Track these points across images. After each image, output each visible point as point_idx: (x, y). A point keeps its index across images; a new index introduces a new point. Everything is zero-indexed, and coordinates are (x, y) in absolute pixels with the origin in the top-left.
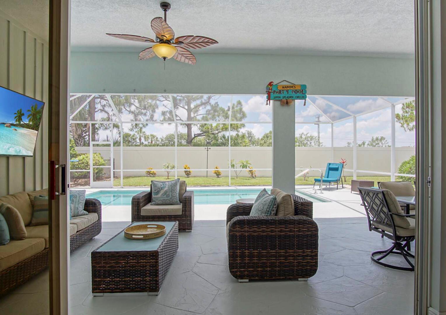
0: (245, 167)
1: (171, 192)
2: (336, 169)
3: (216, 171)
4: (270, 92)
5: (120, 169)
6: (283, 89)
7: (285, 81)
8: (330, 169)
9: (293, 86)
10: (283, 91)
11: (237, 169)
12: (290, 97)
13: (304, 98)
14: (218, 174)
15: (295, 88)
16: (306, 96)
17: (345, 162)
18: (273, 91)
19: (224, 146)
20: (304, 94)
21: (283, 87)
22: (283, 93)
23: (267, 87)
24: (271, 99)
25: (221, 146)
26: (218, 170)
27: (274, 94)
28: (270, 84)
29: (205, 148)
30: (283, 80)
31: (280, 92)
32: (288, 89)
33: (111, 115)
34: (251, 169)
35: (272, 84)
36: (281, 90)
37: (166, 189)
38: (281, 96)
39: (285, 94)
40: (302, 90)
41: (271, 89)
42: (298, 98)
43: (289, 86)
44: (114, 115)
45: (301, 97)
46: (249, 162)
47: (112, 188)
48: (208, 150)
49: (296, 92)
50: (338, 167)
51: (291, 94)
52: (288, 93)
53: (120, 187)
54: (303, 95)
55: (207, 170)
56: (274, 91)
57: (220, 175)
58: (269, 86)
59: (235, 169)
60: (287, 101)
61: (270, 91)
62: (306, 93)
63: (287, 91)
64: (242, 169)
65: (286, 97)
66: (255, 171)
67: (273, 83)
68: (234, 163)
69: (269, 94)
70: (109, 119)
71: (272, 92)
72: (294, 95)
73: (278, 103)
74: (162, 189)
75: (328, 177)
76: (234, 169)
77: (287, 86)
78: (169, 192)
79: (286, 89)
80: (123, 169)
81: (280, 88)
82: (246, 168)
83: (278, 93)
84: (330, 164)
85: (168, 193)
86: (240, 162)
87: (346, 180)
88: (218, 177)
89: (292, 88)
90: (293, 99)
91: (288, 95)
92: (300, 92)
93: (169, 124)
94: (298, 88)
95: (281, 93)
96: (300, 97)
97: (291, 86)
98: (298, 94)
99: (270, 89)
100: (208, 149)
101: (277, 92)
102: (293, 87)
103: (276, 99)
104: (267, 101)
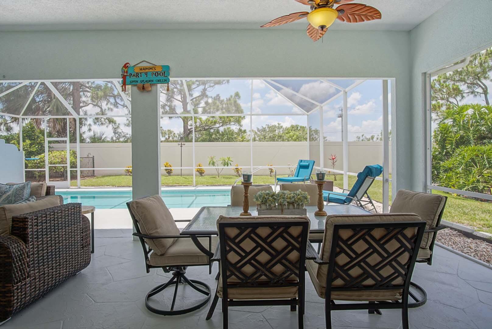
0: (226, 165)
1: (15, 196)
2: (306, 167)
3: (199, 169)
4: (126, 76)
5: (76, 167)
6: (141, 71)
7: (145, 61)
8: (302, 167)
9: (154, 67)
10: (141, 73)
11: (219, 167)
12: (149, 81)
13: (166, 81)
14: (201, 173)
15: (155, 69)
16: (169, 79)
17: (335, 158)
18: (128, 74)
19: (217, 141)
20: (166, 76)
21: (141, 69)
22: (141, 76)
23: (122, 69)
24: (126, 84)
25: (213, 142)
26: (200, 168)
27: (130, 77)
28: (126, 66)
29: (179, 145)
30: (142, 60)
31: (137, 75)
32: (147, 71)
33: (105, 110)
34: (237, 167)
35: (128, 66)
36: (139, 73)
37: (8, 194)
38: (139, 79)
39: (144, 77)
40: (164, 72)
41: (127, 71)
42: (159, 81)
43: (148, 68)
44: (109, 109)
45: (163, 81)
46: (231, 159)
47: (68, 188)
48: (181, 146)
49: (157, 74)
50: (309, 164)
51: (150, 77)
52: (147, 76)
53: (77, 187)
54: (165, 78)
55: (181, 168)
56: (130, 74)
57: (203, 173)
58: (124, 68)
59: (217, 167)
60: (143, 86)
61: (125, 74)
62: (169, 75)
63: (146, 74)
64: (224, 167)
65: (145, 81)
66: (241, 169)
67: (128, 64)
68: (215, 160)
69: (124, 77)
70: (103, 113)
71: (128, 76)
72: (154, 78)
73: (135, 88)
74: (5, 193)
75: (297, 177)
76: (214, 167)
77: (146, 68)
78: (12, 197)
79: (144, 71)
80: (81, 168)
81: (137, 70)
82: (228, 166)
83: (135, 76)
84: (301, 161)
85: (10, 198)
86: (220, 158)
87: (337, 179)
88: (202, 176)
89: (151, 70)
90: (152, 84)
91: (148, 79)
92: (161, 75)
93: (170, 117)
94: (158, 70)
95: (138, 77)
96: (161, 81)
97: (150, 68)
98: (159, 77)
99: (125, 72)
100: (181, 144)
101: (133, 76)
102: (153, 69)
103: (133, 83)
104: (122, 86)
